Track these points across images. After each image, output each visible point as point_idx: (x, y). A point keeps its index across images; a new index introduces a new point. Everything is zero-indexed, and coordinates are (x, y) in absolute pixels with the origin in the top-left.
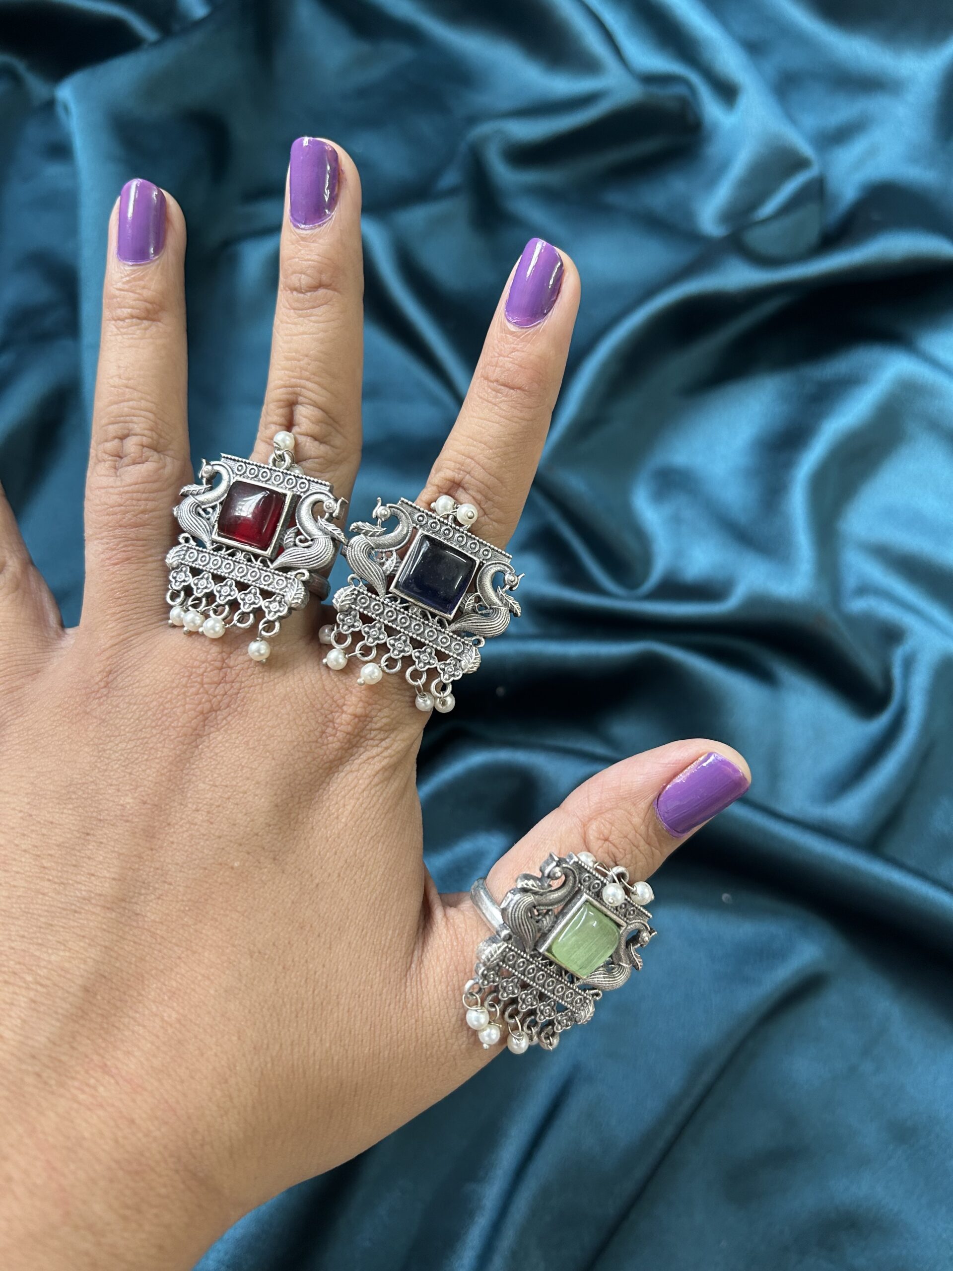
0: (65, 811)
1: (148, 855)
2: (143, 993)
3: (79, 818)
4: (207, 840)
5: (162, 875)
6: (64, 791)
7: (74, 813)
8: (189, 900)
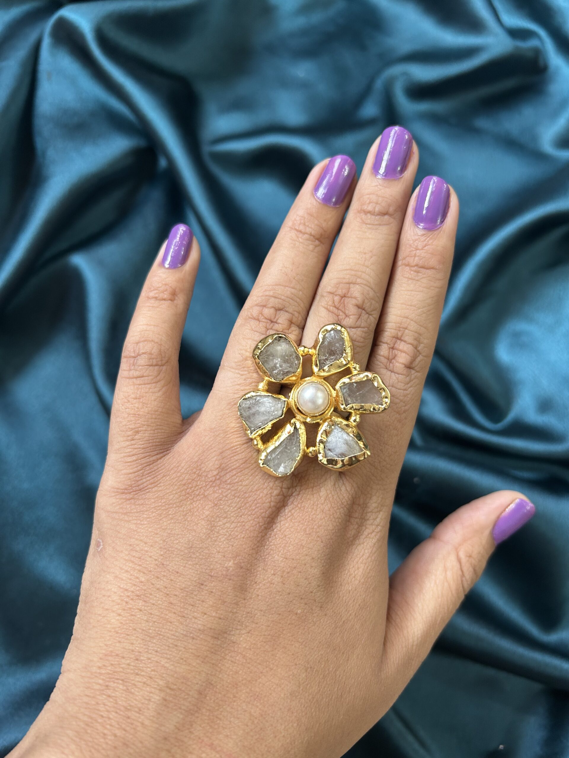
0: (187, 565)
1: (242, 603)
2: (237, 695)
3: (196, 572)
4: (281, 595)
5: (252, 617)
6: (186, 551)
7: (193, 568)
8: (269, 635)
